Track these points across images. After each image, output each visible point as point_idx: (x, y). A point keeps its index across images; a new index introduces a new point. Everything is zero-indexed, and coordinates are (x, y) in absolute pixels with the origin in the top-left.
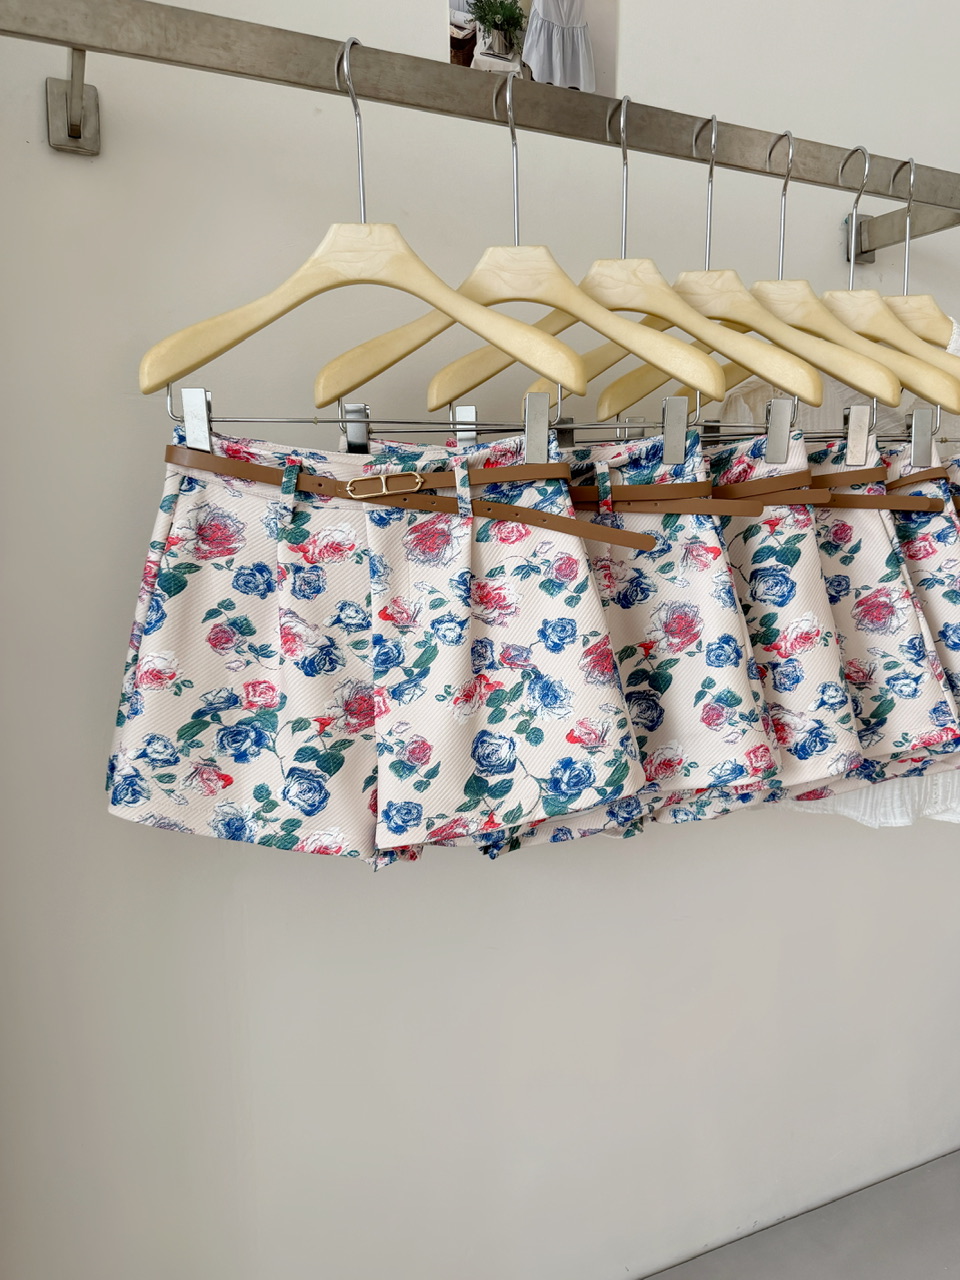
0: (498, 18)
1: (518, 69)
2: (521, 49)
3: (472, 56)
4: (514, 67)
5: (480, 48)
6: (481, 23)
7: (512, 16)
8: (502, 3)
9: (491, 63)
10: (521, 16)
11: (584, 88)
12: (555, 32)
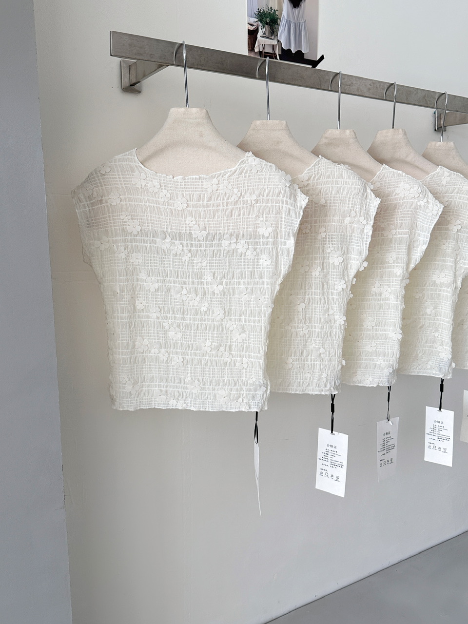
2: (278, 33)
3: (256, 38)
4: (275, 42)
5: (260, 34)
6: (261, 22)
7: (274, 19)
8: (269, 13)
9: (265, 41)
10: (278, 18)
11: (304, 51)
12: (292, 25)
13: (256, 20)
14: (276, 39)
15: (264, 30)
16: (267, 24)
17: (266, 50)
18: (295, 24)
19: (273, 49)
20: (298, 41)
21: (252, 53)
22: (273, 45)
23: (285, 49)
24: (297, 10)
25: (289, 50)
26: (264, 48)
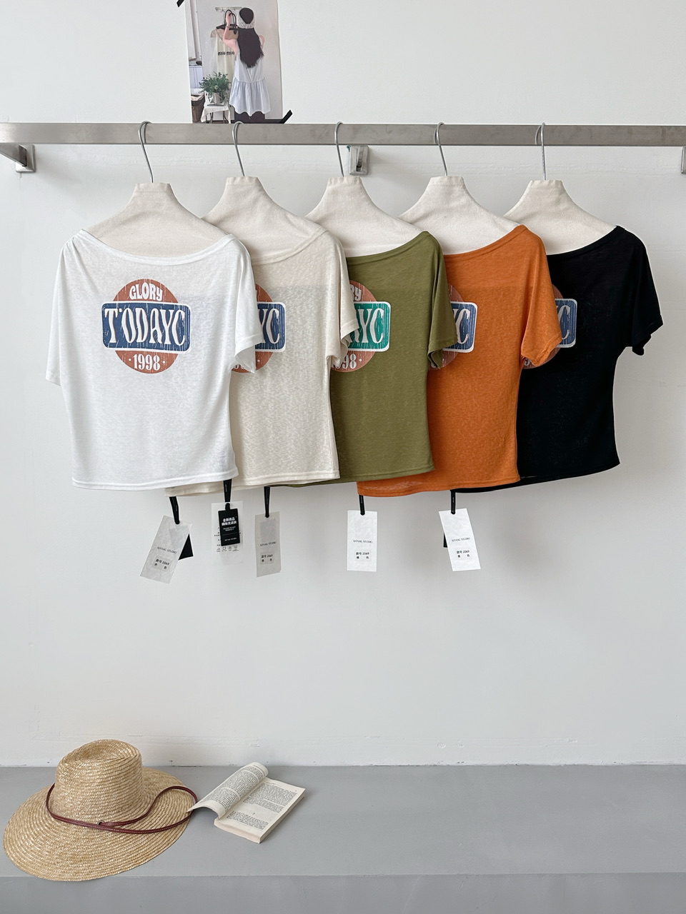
0: (216, 87)
1: (227, 109)
2: (229, 98)
3: (203, 107)
4: (226, 108)
5: (207, 102)
6: (207, 91)
7: (223, 84)
8: (217, 79)
9: (213, 109)
10: (228, 83)
11: (264, 111)
12: (246, 87)
13: (202, 89)
14: (227, 105)
15: (211, 99)
16: (215, 91)
17: (215, 118)
18: (251, 84)
19: (224, 116)
20: (256, 100)
21: (198, 124)
22: (224, 112)
23: (239, 113)
24: (252, 70)
25: (245, 114)
26: (212, 117)
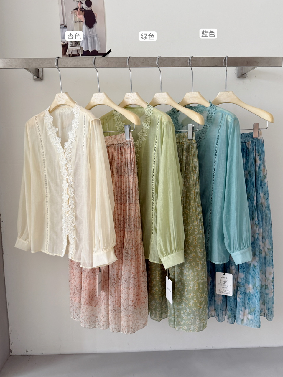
2: (80, 43)
3: (67, 48)
5: (69, 45)
9: (72, 49)
11: (97, 49)
12: (89, 38)
15: (71, 44)
17: (73, 53)
18: (91, 37)
20: (93, 44)
21: (65, 56)
22: (78, 50)
23: (85, 50)
24: (91, 30)
25: (88, 51)
